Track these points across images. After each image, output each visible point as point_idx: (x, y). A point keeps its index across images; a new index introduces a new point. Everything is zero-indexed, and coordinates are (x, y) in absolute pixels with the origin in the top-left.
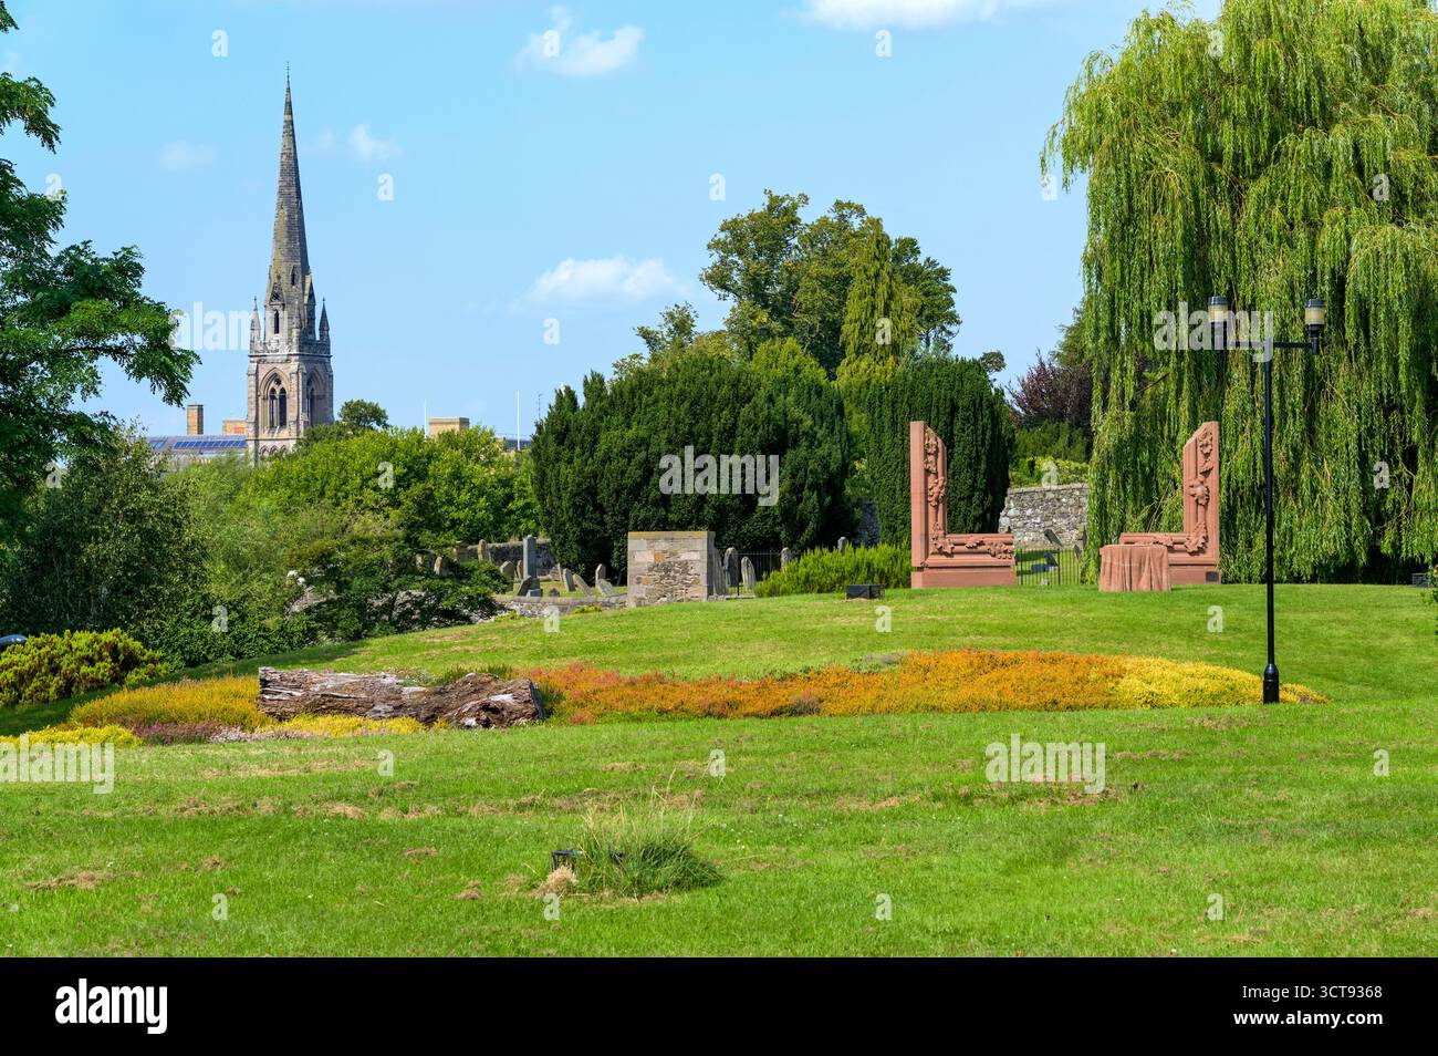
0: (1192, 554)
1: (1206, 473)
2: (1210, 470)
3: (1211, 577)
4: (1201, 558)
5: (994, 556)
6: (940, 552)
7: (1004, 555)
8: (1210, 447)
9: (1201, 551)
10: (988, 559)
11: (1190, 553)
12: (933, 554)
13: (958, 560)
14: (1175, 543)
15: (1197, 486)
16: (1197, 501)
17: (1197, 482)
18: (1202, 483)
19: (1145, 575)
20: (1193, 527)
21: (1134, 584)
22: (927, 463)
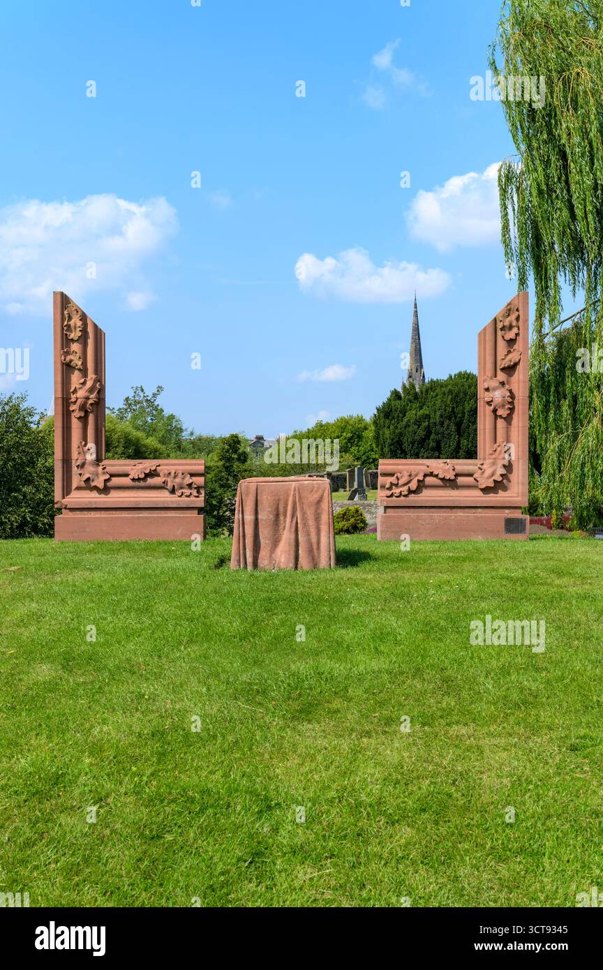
0: (486, 490)
1: (510, 369)
2: (516, 365)
3: (513, 526)
4: (500, 497)
5: (173, 491)
6: (88, 485)
7: (187, 492)
8: (515, 330)
9: (499, 486)
10: (163, 497)
11: (482, 490)
12: (78, 488)
13: (115, 498)
14: (456, 475)
15: (495, 389)
16: (495, 411)
17: (493, 383)
18: (503, 384)
19: (286, 536)
20: (488, 451)
21: (263, 553)
22: (67, 353)
